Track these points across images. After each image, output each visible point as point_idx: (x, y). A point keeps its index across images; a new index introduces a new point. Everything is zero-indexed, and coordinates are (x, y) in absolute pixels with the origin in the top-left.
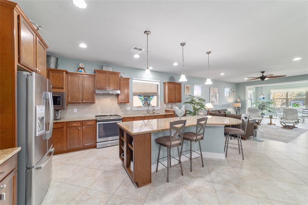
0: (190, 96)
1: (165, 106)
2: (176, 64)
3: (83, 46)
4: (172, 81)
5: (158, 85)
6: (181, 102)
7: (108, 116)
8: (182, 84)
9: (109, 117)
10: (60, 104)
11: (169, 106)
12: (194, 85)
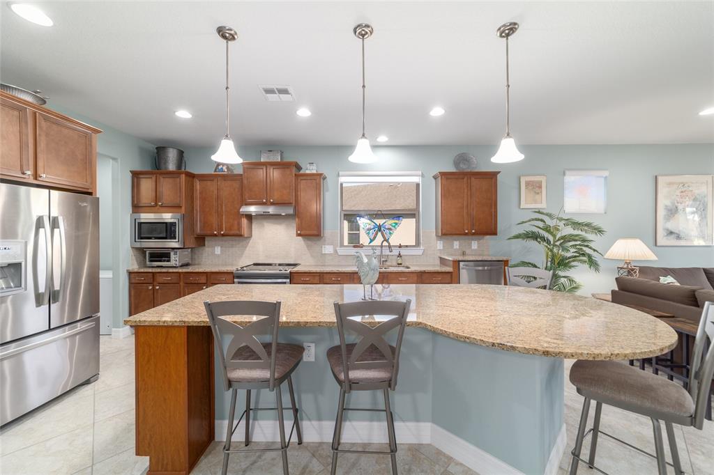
0: (539, 212)
1: (440, 245)
2: (437, 112)
3: (183, 114)
4: (464, 167)
5: (418, 185)
6: (495, 234)
7: (275, 265)
8: (499, 176)
9: (278, 267)
10: (175, 239)
11: (456, 244)
12: (564, 174)
